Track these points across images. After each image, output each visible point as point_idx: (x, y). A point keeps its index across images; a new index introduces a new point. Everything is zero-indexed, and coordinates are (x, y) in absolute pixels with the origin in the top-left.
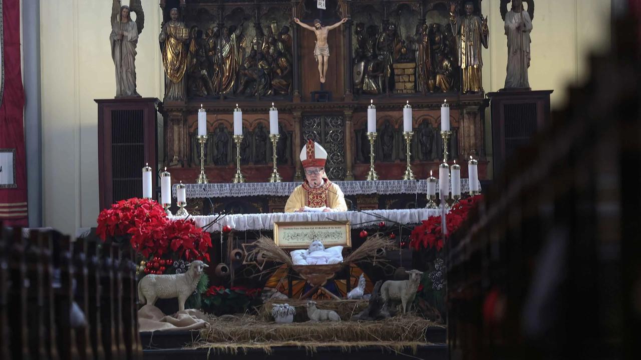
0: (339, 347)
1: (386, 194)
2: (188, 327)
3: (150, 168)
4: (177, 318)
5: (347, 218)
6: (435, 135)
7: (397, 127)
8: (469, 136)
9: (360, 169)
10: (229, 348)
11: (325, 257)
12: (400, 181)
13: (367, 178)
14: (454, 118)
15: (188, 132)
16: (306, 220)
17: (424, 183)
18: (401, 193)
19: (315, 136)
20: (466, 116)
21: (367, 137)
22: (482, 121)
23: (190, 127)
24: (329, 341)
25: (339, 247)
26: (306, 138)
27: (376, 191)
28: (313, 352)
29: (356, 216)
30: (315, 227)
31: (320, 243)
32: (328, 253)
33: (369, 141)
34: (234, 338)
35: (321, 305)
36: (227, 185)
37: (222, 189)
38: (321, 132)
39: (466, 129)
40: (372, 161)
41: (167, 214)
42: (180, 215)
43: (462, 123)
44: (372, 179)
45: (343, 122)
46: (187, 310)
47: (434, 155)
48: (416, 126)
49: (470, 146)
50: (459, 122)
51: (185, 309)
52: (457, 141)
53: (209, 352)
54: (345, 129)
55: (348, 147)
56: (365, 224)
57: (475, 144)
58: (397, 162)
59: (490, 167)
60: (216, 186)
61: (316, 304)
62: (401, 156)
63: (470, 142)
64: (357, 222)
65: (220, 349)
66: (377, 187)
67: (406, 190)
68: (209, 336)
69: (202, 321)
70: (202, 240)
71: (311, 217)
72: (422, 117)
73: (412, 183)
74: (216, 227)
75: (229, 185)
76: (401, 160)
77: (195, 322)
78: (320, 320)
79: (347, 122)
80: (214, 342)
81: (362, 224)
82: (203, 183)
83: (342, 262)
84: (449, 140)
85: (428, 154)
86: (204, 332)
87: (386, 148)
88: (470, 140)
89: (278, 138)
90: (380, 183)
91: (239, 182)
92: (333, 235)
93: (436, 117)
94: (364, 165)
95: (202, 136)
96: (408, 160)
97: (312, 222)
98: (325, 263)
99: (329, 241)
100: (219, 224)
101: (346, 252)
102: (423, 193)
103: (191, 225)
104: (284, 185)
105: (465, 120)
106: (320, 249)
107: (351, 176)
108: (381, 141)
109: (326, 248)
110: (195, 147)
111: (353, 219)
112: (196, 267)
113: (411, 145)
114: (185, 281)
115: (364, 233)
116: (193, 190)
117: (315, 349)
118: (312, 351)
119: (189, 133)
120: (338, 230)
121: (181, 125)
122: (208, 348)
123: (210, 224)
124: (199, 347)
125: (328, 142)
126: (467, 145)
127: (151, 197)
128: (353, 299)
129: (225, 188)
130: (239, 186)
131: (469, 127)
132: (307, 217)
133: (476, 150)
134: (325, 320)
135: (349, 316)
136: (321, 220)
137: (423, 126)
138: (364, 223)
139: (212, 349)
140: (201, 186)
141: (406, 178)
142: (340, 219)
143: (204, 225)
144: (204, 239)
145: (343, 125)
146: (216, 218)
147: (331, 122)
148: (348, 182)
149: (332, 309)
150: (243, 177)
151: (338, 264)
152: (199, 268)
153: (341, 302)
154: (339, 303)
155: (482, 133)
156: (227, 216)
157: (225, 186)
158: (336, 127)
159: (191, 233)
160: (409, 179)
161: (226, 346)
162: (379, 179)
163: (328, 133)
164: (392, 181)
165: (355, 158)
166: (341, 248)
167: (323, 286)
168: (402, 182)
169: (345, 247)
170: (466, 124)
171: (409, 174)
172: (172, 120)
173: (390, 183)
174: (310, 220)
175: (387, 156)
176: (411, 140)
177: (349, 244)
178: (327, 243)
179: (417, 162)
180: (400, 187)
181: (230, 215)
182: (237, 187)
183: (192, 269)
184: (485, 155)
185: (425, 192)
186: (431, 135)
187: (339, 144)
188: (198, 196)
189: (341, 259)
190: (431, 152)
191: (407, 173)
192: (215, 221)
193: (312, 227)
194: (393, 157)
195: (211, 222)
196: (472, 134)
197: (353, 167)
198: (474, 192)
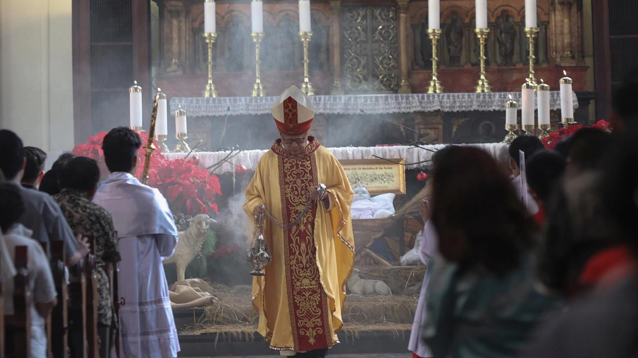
0: (388, 331)
1: (452, 112)
2: (189, 303)
3: (139, 87)
4: (174, 291)
5: (400, 156)
6: (518, 32)
7: (467, 21)
8: (562, 33)
9: (417, 78)
10: (243, 333)
11: (371, 209)
12: (471, 94)
13: (427, 90)
14: (543, 10)
15: (191, 28)
16: (345, 159)
17: (502, 97)
18: (472, 109)
19: (359, 33)
20: (558, 7)
21: (427, 35)
22: (579, 13)
23: (194, 20)
24: (376, 323)
25: (390, 194)
26: (347, 36)
27: (439, 108)
28: (355, 339)
29: (412, 153)
30: (357, 167)
31: (364, 189)
32: (375, 203)
33: (431, 41)
34: (250, 319)
35: (366, 274)
36: (243, 99)
37: (235, 105)
38: (367, 27)
39: (559, 24)
40: (434, 66)
41: (162, 150)
42: (179, 151)
43: (553, 16)
44: (435, 91)
45: (396, 15)
46: (188, 280)
47: (515, 58)
48: (493, 20)
49: (563, 46)
50: (548, 14)
51: (185, 279)
52: (546, 39)
53: (217, 339)
54: (399, 25)
55: (402, 47)
56: (425, 164)
57: (571, 44)
58: (469, 66)
59: (589, 75)
60: (228, 101)
61: (358, 272)
62: (474, 60)
63: (563, 42)
64: (413, 160)
65: (232, 334)
66: (441, 102)
67: (479, 106)
68: (217, 316)
69: (207, 295)
70: (208, 187)
71: (353, 154)
72: (501, 8)
73: (487, 97)
74: (226, 167)
75: (246, 99)
76: (473, 65)
77: (199, 297)
78: (364, 293)
79: (402, 15)
80: (223, 324)
81: (419, 163)
82: (211, 95)
83: (394, 215)
84: (536, 39)
85: (508, 56)
86: (211, 310)
87: (452, 48)
88: (563, 38)
89: (309, 37)
90: (446, 97)
91: (258, 95)
92: (382, 177)
93: (519, 9)
94: (425, 71)
95: (210, 35)
96: (482, 65)
97: (354, 160)
98: (371, 217)
99: (376, 185)
100: (231, 164)
101: (399, 201)
102: (502, 109)
103: (193, 166)
104: (317, 99)
105: (557, 13)
106: (365, 198)
107: (406, 86)
108: (447, 40)
109: (372, 196)
110: (201, 48)
111: (408, 157)
112: (200, 223)
113: (486, 46)
114: (186, 241)
115: (422, 175)
116: (198, 105)
117: (357, 334)
118: (353, 337)
119: (193, 29)
120: (388, 171)
121: (182, 19)
122: (215, 333)
123: (219, 164)
124: (203, 331)
125: (376, 41)
126: (559, 44)
127: (141, 125)
128: (408, 265)
129: (240, 103)
130: (259, 101)
131: (562, 21)
132: (347, 154)
133: (571, 52)
134: (370, 294)
135: (402, 287)
136: (366, 157)
137: (501, 20)
138: (422, 162)
139: (221, 334)
140: (208, 101)
141: (479, 90)
142: (390, 156)
143: (211, 165)
144: (210, 185)
145: (396, 18)
146: (226, 155)
147: (380, 14)
148: (402, 95)
149: (379, 278)
150: (264, 88)
151: (388, 218)
152: (204, 224)
153: (392, 269)
154: (389, 270)
155: (580, 30)
156: (242, 152)
157: (241, 101)
158: (388, 21)
159: (193, 177)
160: (483, 91)
161: (240, 330)
162: (444, 91)
163: (377, 29)
164: (461, 94)
165: (412, 62)
166: (392, 195)
167: (368, 248)
168: (473, 96)
169: (398, 193)
170: (558, 18)
171: (483, 85)
172: (170, 12)
173: (458, 96)
174: (351, 157)
175: (454, 60)
176: (486, 40)
177: (403, 190)
178: (374, 189)
179: (494, 66)
180: (472, 102)
181: (246, 151)
182: (256, 102)
183: (194, 226)
184: (583, 57)
185: (504, 109)
186: (512, 32)
187: (391, 43)
188: (204, 114)
189: (391, 212)
190: (512, 53)
191: (480, 83)
192: (225, 160)
193: (354, 167)
194: (463, 59)
195: (220, 160)
196: (566, 31)
197: (409, 75)
198: (568, 120)
